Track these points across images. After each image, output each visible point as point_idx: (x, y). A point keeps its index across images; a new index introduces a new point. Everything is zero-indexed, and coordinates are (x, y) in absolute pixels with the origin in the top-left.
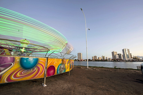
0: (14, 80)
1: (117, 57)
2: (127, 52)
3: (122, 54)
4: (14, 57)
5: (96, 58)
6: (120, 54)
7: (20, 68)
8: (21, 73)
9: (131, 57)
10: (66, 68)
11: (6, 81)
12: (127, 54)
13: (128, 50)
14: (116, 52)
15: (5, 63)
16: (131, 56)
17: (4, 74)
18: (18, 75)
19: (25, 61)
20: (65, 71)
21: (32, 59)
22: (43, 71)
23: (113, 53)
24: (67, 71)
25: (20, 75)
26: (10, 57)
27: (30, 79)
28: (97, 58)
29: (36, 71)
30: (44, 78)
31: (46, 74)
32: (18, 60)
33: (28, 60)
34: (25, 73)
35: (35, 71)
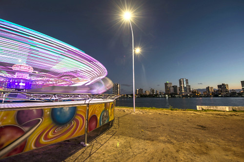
0: (44, 143)
1: (172, 91)
2: (185, 83)
3: (178, 86)
4: (42, 109)
5: (142, 92)
6: (176, 86)
7: (51, 124)
8: (54, 132)
9: (190, 91)
10: (110, 115)
11: (33, 147)
12: (185, 86)
13: (187, 80)
14: (171, 84)
15: (30, 119)
16: (190, 89)
17: (30, 137)
18: (50, 135)
19: (58, 113)
20: (108, 120)
21: (68, 109)
22: (83, 124)
23: (166, 84)
24: (110, 120)
25: (53, 134)
26: (36, 109)
27: (66, 138)
28: (144, 92)
29: (74, 127)
30: (85, 135)
31: (87, 129)
32: (48, 113)
33: (62, 110)
34: (60, 131)
35: (73, 125)
